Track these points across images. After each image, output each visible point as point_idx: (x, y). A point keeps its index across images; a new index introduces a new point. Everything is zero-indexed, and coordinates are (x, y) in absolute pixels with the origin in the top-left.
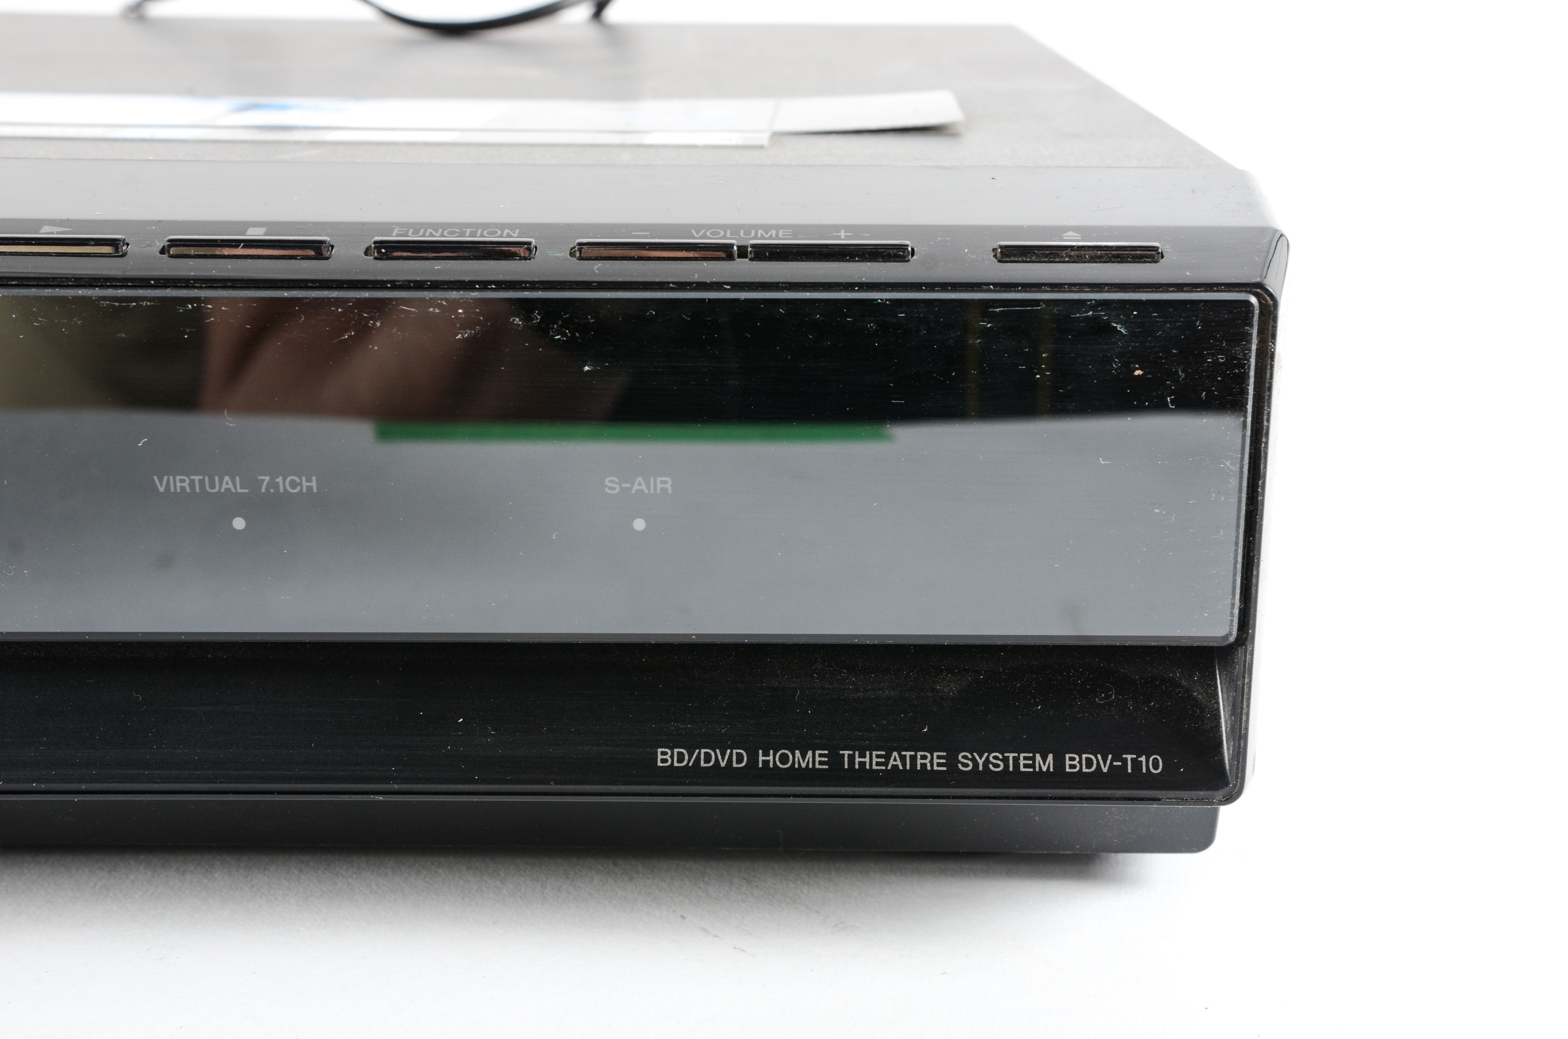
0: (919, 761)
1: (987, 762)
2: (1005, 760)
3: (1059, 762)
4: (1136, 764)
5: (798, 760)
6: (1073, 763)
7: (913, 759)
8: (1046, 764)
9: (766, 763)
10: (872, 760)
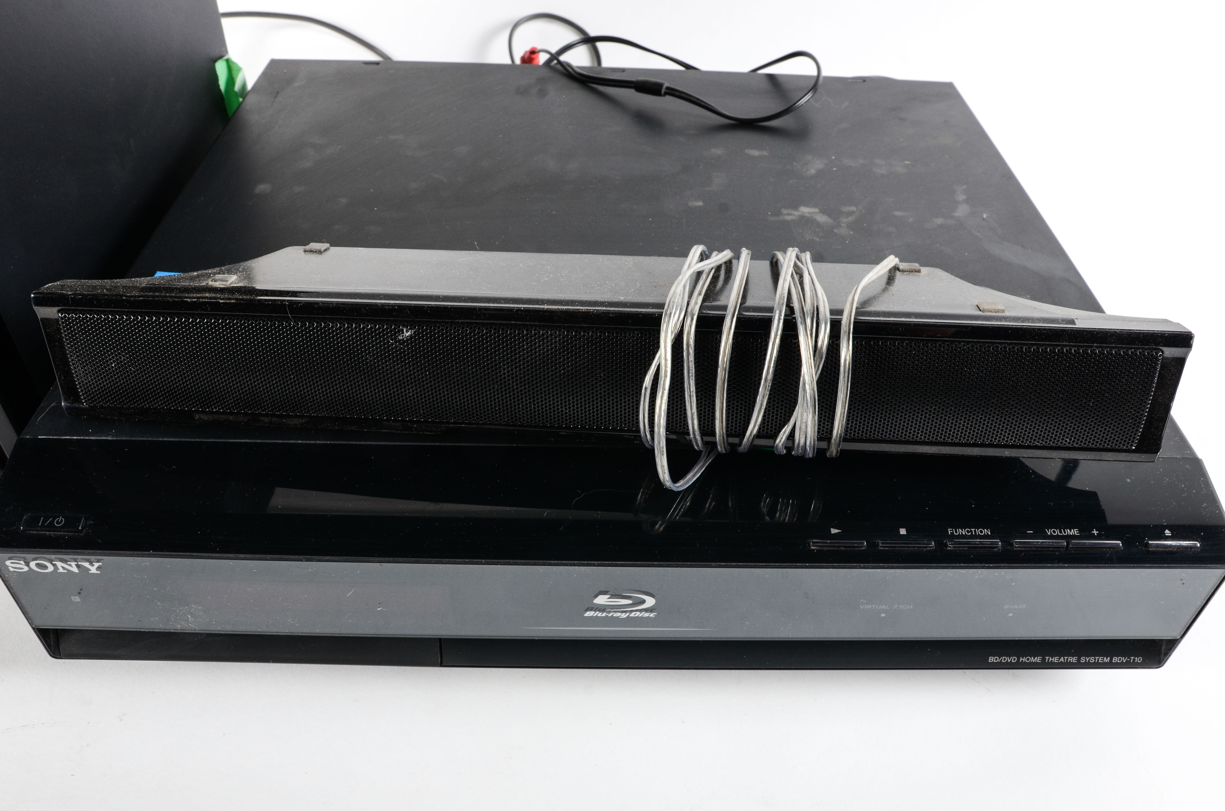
0: (1069, 660)
1: (1090, 659)
2: (1095, 659)
3: (1111, 659)
4: (1134, 660)
5: (1032, 660)
6: (1115, 660)
7: (1067, 659)
8: (1107, 660)
9: (1022, 661)
10: (1055, 660)
